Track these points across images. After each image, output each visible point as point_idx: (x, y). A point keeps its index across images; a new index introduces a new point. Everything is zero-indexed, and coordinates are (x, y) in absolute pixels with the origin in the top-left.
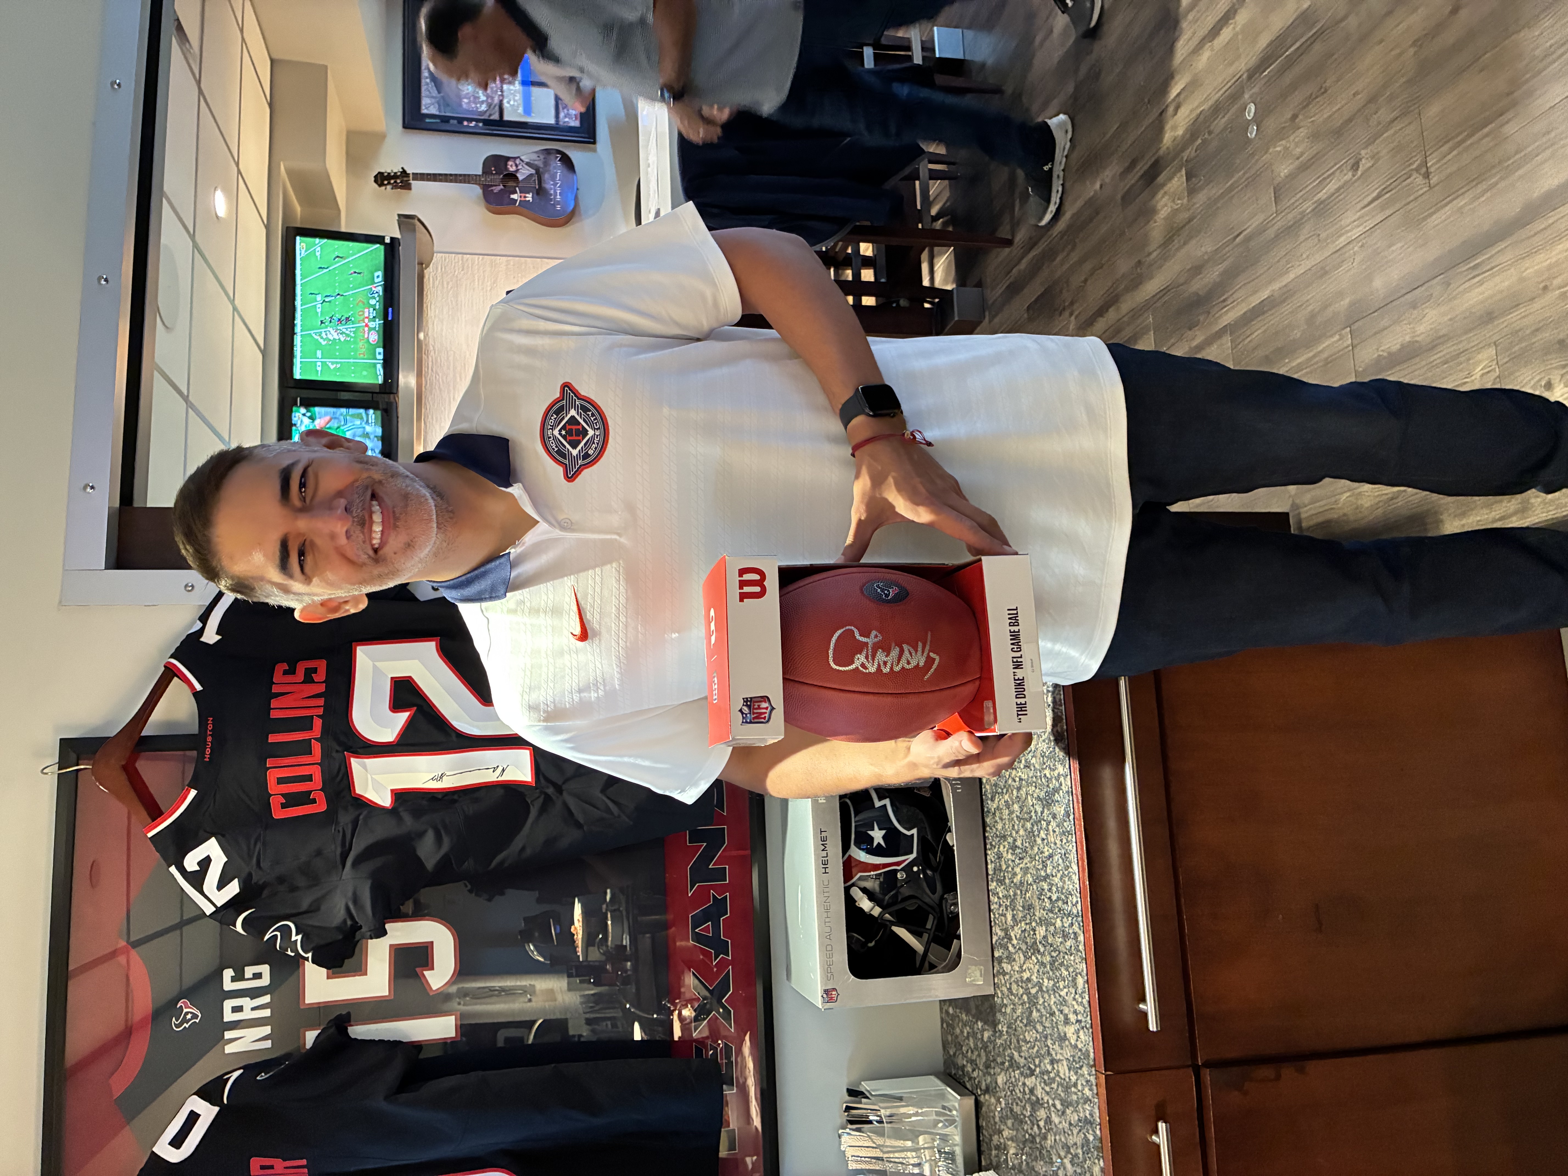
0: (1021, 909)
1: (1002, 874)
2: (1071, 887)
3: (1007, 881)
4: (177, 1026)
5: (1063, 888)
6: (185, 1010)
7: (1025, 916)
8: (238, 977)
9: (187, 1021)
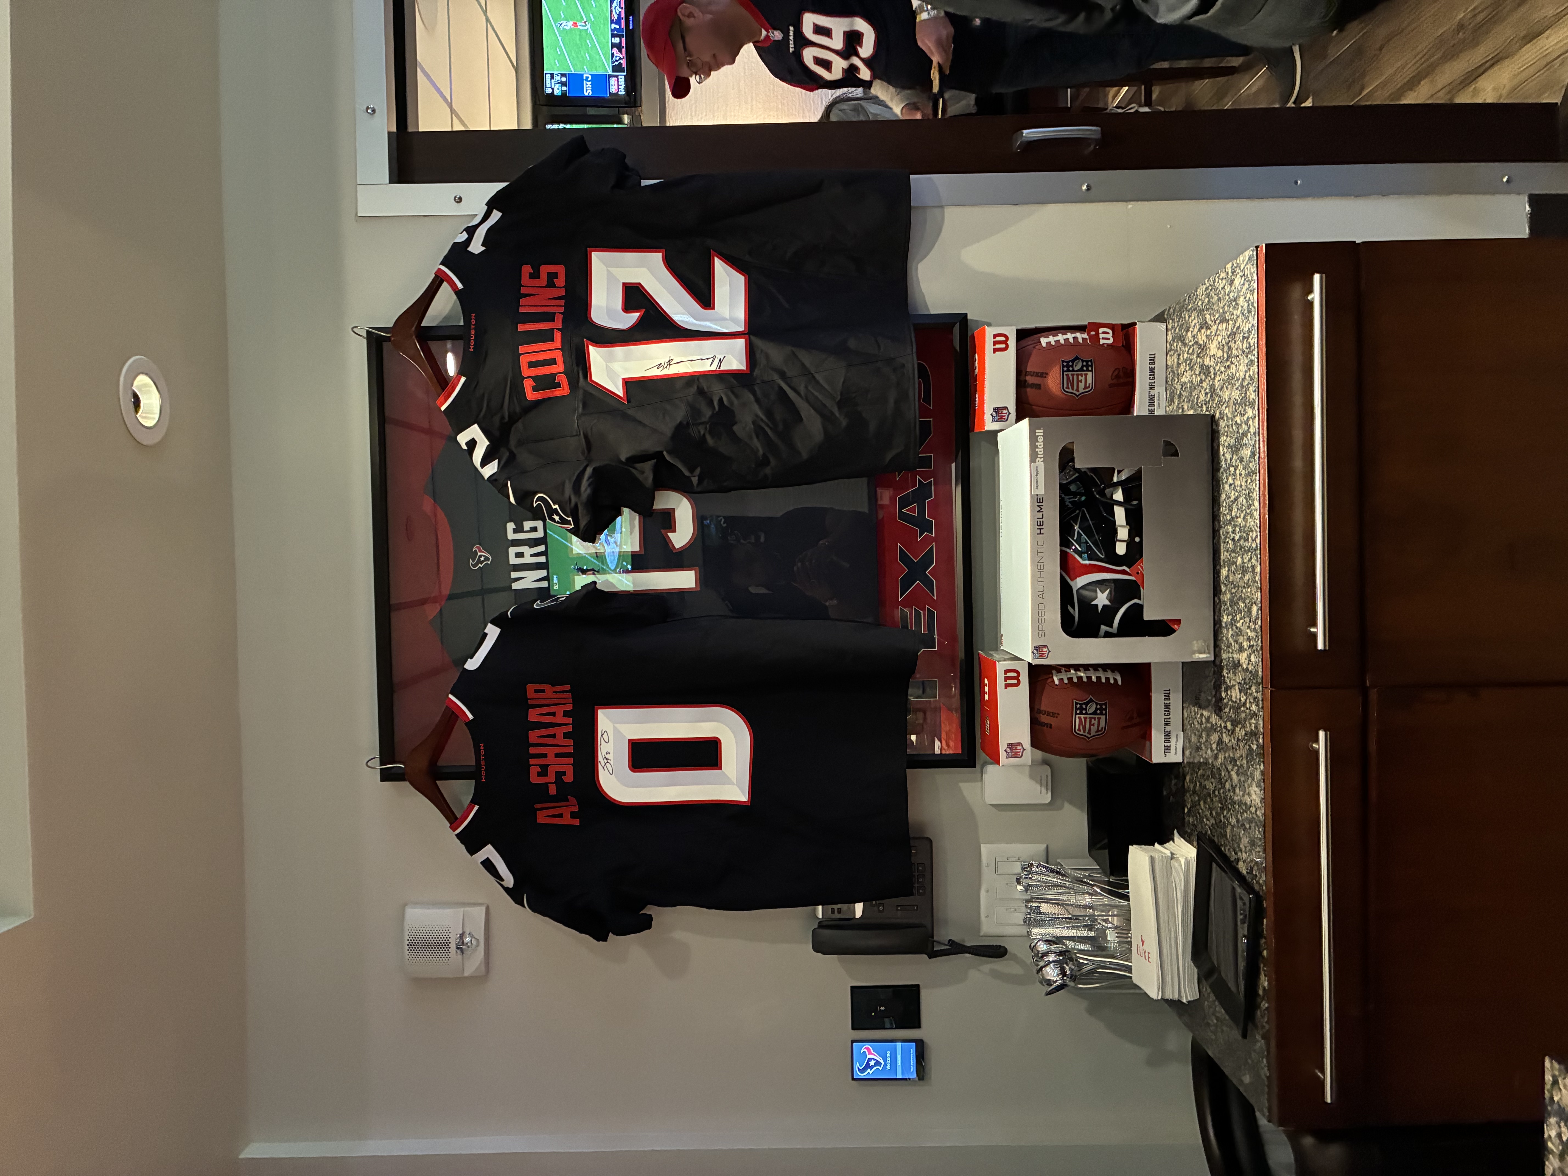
4: (474, 566)
6: (479, 554)
8: (519, 529)
9: (482, 562)
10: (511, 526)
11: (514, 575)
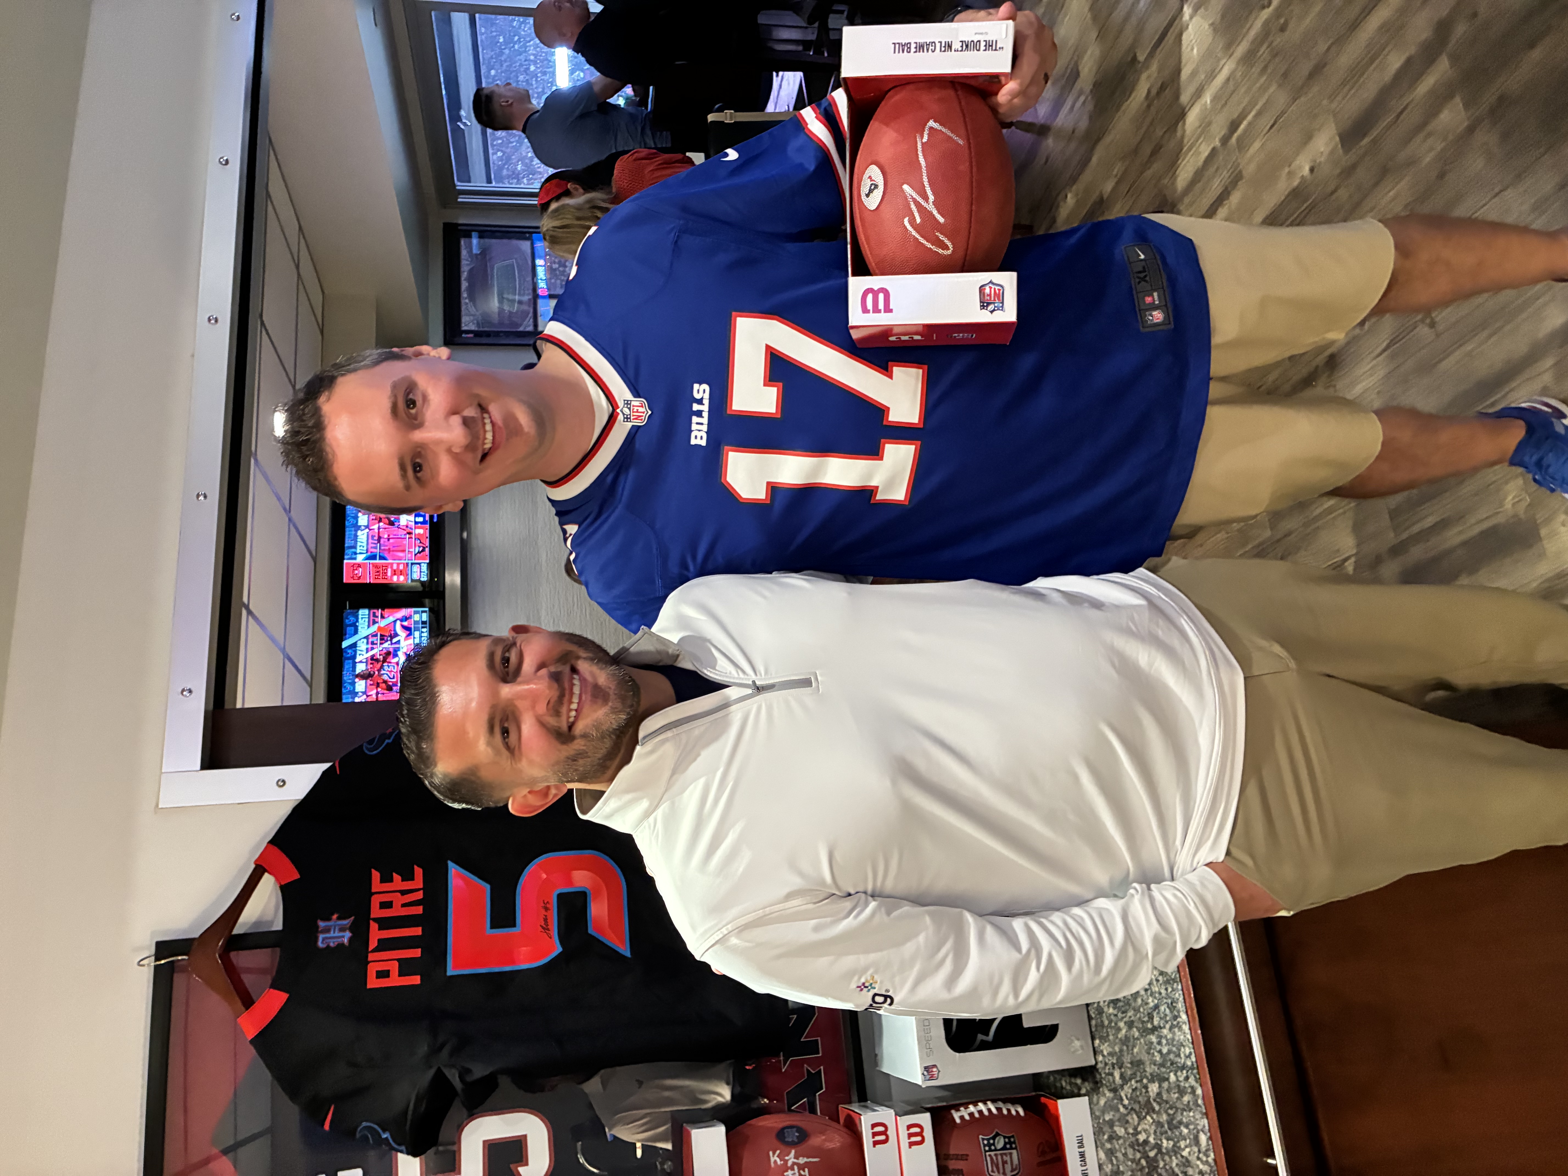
0: (1129, 1065)
1: (1105, 1030)
2: (1182, 1037)
3: (1111, 1037)
5: (1173, 1039)
7: (1135, 1074)
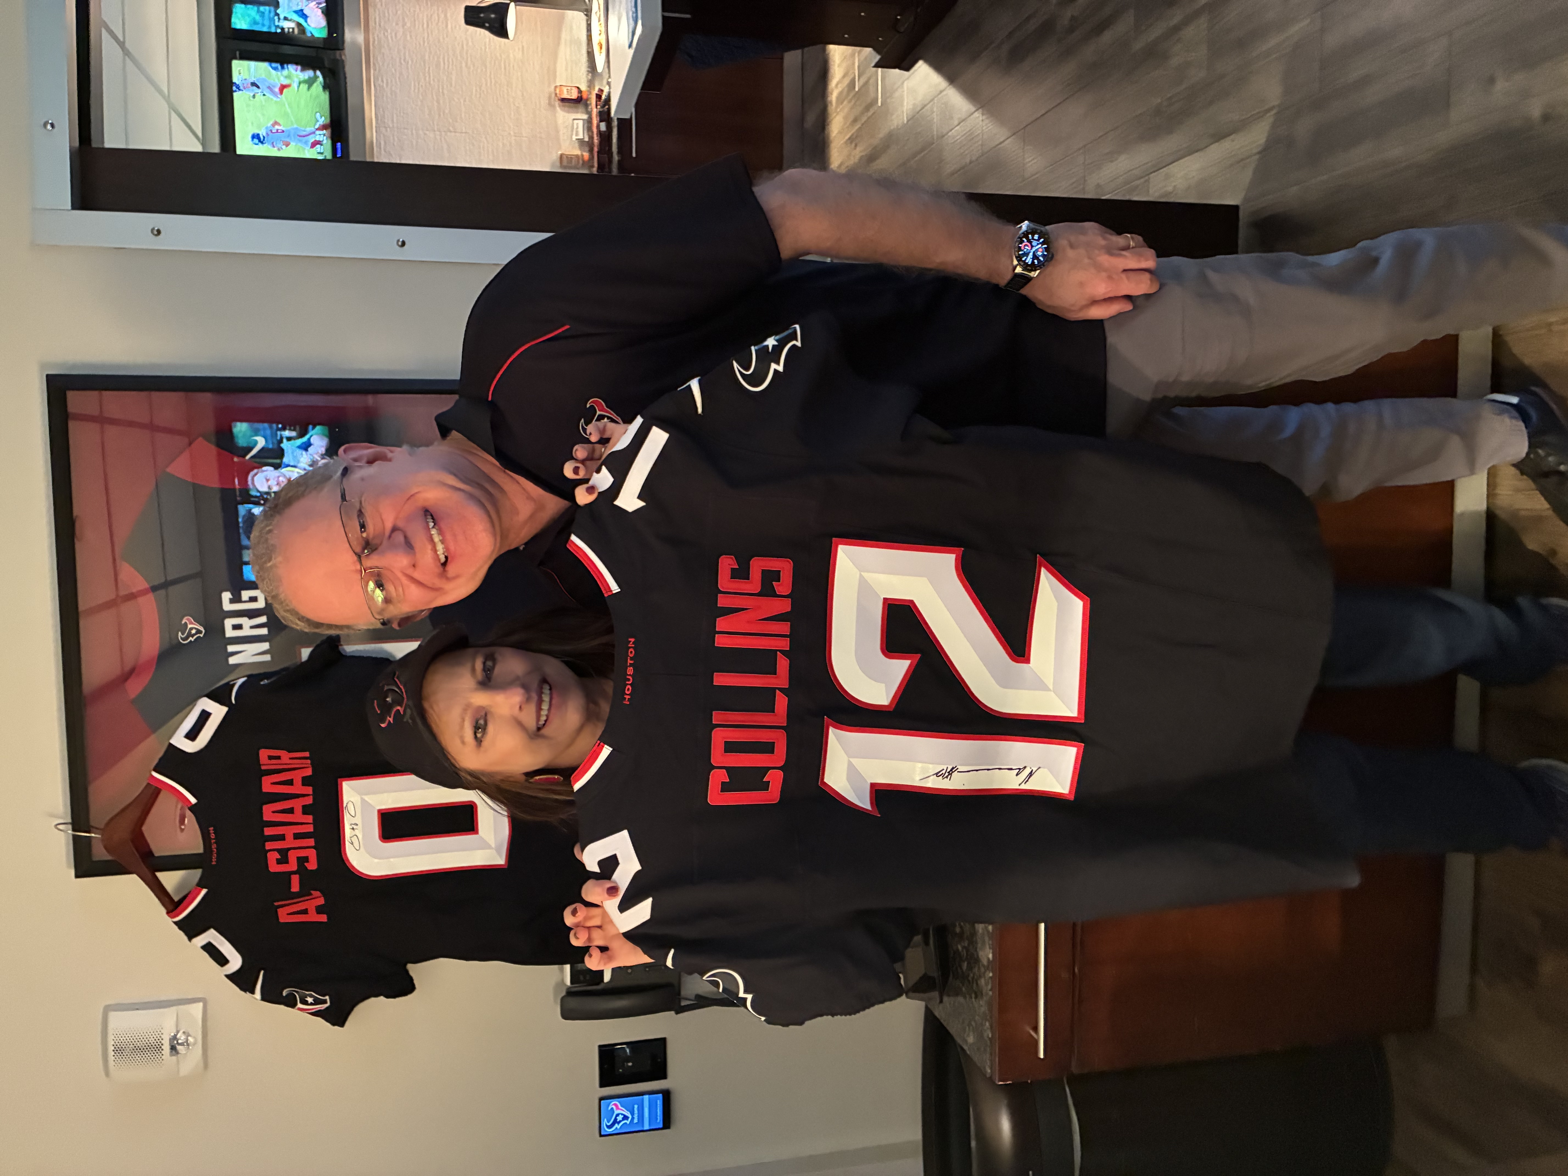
4: (184, 639)
6: (190, 626)
8: (236, 599)
9: (193, 636)
10: (226, 596)
11: (231, 648)
